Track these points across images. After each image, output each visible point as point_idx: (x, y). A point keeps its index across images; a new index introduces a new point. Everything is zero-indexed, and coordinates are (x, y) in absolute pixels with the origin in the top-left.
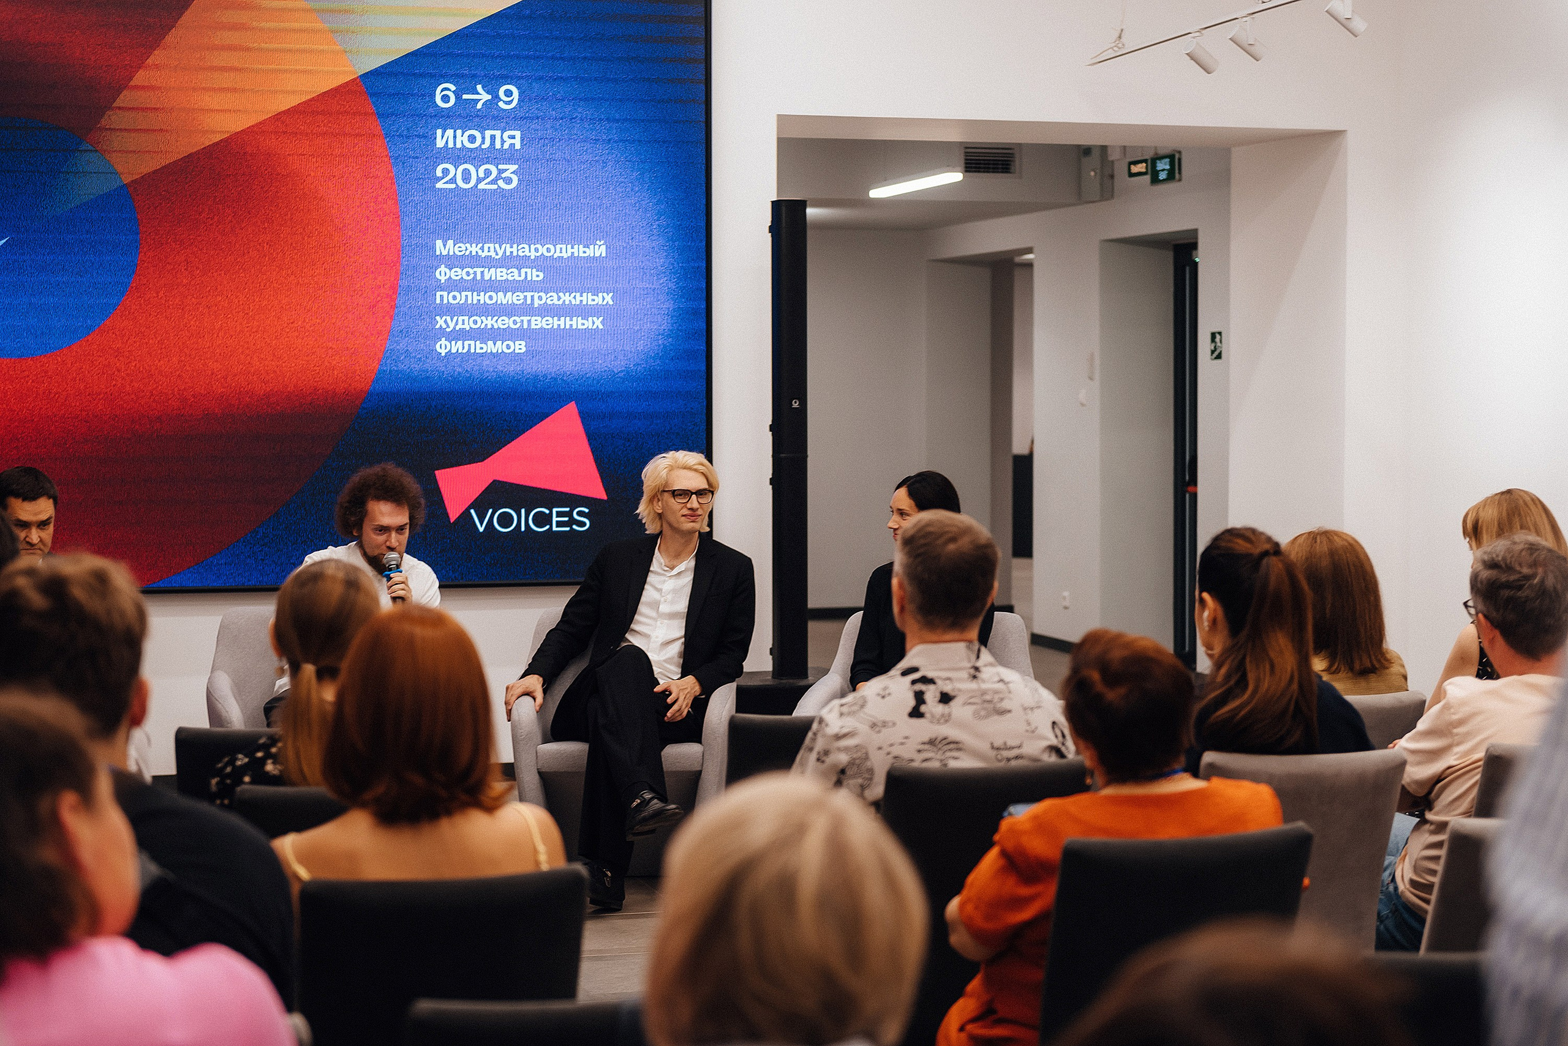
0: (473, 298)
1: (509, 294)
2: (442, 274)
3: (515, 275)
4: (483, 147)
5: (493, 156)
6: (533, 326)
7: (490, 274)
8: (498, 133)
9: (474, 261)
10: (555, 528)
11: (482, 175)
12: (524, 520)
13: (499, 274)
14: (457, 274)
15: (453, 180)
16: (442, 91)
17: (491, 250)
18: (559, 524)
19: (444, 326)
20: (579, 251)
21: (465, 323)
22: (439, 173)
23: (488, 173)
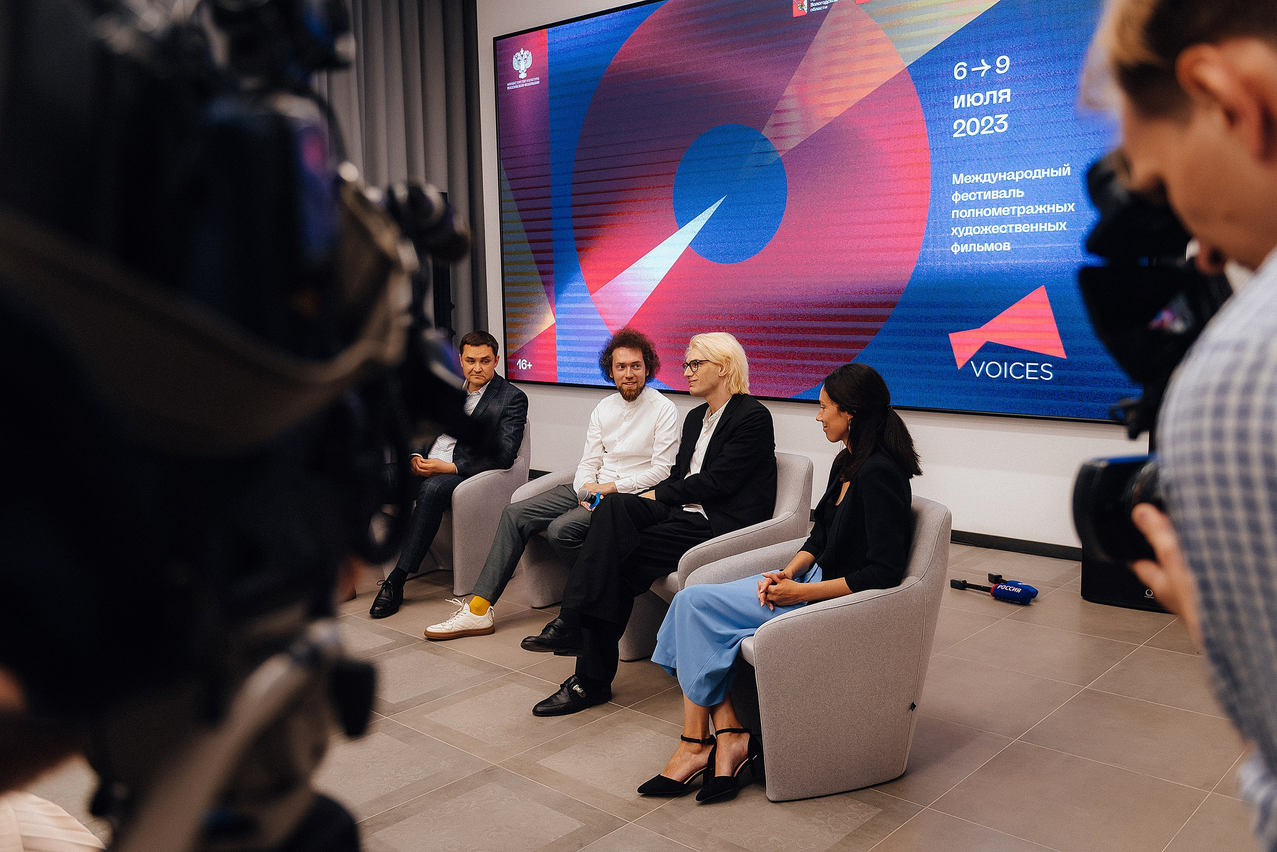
0: (976, 213)
1: (1000, 209)
2: (956, 197)
3: (1004, 194)
4: (985, 104)
5: (991, 109)
6: (1016, 231)
7: (987, 195)
8: (995, 93)
9: (978, 187)
10: (1027, 378)
11: (983, 124)
12: (1006, 370)
13: (993, 195)
14: (966, 196)
15: (964, 131)
16: (958, 68)
17: (988, 178)
18: (1031, 375)
19: (956, 234)
20: (1051, 173)
21: (970, 231)
22: (955, 127)
23: (988, 122)
